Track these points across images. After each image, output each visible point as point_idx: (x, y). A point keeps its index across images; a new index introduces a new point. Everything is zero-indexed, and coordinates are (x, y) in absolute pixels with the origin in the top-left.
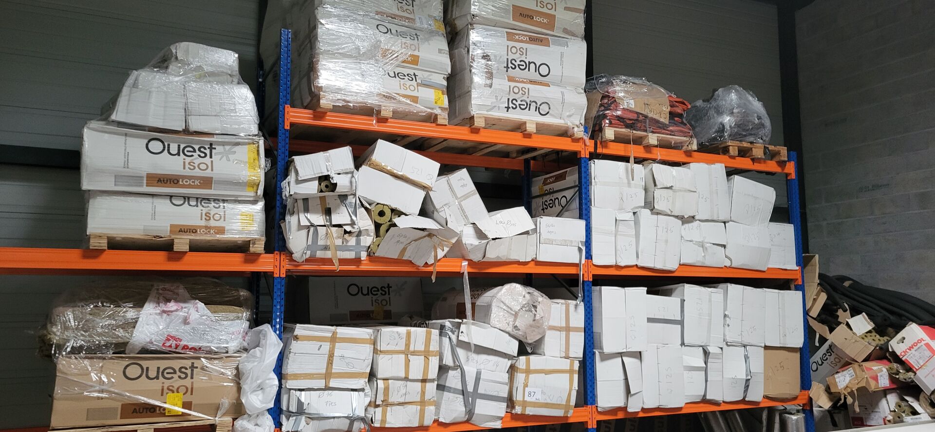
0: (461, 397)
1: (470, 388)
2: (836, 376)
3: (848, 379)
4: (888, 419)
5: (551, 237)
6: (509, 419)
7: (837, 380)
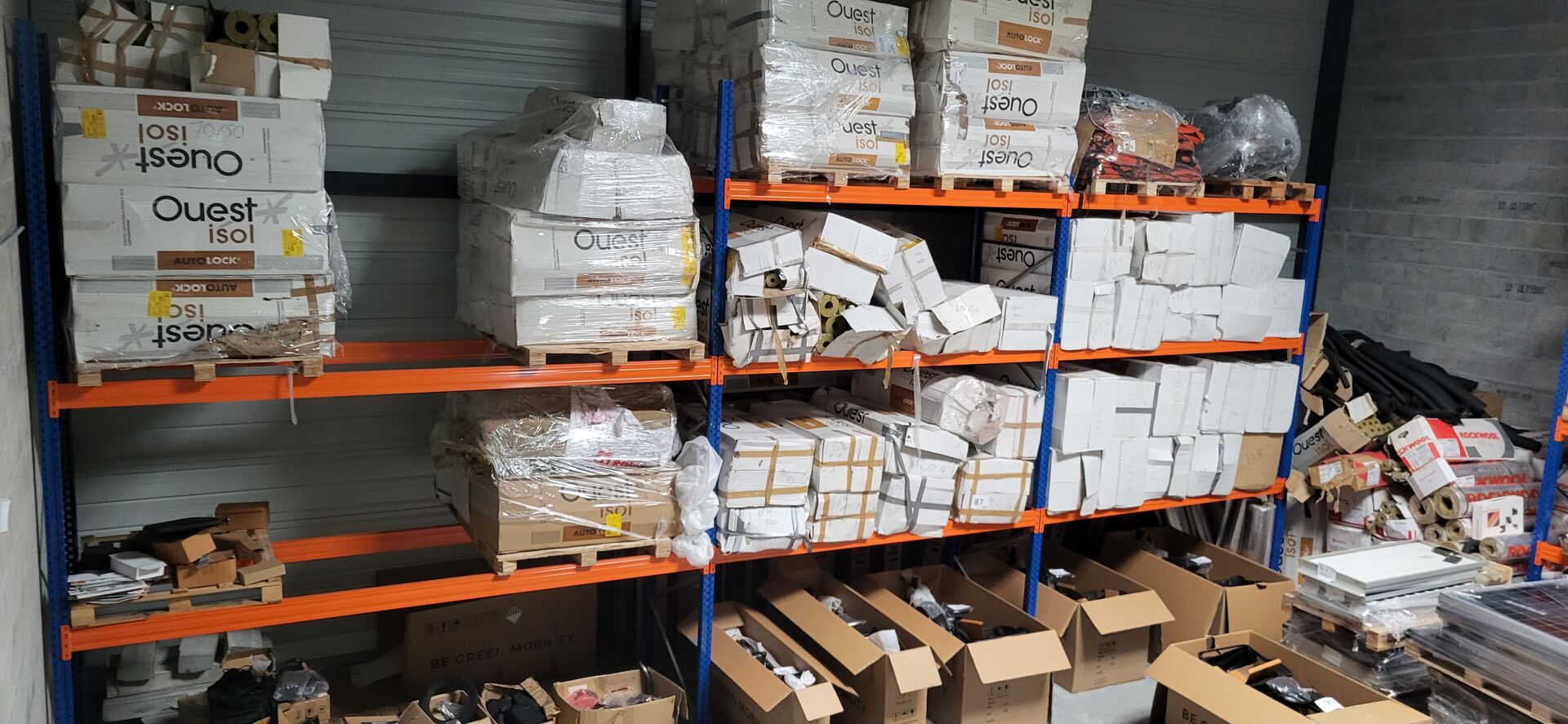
0: (904, 507)
1: (914, 498)
2: (1320, 467)
3: (1333, 474)
4: (1369, 519)
5: (1017, 321)
6: (951, 527)
7: (1321, 473)
